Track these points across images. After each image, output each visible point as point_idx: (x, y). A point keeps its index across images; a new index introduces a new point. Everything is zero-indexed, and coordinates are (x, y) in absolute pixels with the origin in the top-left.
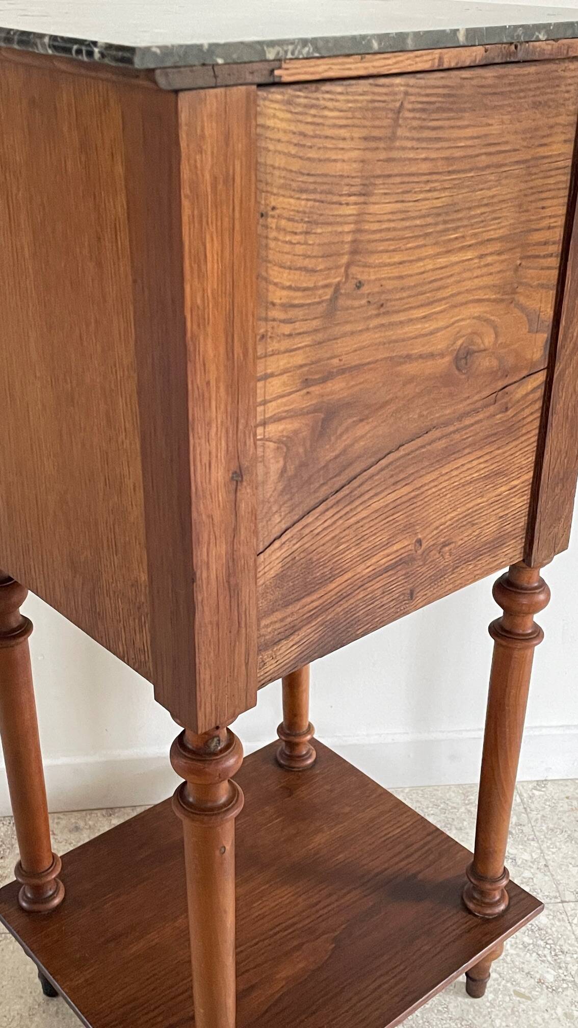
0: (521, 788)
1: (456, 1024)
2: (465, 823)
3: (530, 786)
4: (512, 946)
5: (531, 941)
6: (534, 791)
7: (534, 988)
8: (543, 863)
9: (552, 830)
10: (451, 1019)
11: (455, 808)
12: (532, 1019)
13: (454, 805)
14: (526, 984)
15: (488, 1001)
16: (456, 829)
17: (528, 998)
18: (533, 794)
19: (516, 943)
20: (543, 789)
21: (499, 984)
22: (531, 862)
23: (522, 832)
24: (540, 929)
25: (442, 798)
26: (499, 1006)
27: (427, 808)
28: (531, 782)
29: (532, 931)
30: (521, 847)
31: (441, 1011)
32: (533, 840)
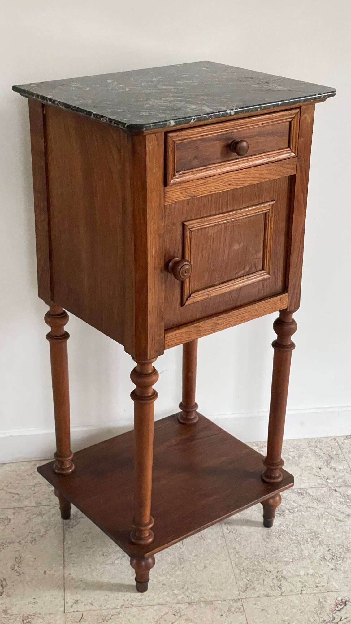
1: (308, 531)
2: (309, 455)
3: (343, 438)
4: (334, 502)
6: (345, 441)
7: (345, 518)
10: (306, 529)
11: (304, 448)
12: (344, 528)
13: (304, 447)
14: (341, 517)
15: (323, 523)
16: (305, 457)
17: (342, 521)
21: (328, 517)
23: (339, 457)
24: (348, 496)
26: (329, 525)
27: (290, 449)
28: (343, 437)
29: (344, 496)
30: (338, 464)
31: (301, 527)
32: (344, 461)
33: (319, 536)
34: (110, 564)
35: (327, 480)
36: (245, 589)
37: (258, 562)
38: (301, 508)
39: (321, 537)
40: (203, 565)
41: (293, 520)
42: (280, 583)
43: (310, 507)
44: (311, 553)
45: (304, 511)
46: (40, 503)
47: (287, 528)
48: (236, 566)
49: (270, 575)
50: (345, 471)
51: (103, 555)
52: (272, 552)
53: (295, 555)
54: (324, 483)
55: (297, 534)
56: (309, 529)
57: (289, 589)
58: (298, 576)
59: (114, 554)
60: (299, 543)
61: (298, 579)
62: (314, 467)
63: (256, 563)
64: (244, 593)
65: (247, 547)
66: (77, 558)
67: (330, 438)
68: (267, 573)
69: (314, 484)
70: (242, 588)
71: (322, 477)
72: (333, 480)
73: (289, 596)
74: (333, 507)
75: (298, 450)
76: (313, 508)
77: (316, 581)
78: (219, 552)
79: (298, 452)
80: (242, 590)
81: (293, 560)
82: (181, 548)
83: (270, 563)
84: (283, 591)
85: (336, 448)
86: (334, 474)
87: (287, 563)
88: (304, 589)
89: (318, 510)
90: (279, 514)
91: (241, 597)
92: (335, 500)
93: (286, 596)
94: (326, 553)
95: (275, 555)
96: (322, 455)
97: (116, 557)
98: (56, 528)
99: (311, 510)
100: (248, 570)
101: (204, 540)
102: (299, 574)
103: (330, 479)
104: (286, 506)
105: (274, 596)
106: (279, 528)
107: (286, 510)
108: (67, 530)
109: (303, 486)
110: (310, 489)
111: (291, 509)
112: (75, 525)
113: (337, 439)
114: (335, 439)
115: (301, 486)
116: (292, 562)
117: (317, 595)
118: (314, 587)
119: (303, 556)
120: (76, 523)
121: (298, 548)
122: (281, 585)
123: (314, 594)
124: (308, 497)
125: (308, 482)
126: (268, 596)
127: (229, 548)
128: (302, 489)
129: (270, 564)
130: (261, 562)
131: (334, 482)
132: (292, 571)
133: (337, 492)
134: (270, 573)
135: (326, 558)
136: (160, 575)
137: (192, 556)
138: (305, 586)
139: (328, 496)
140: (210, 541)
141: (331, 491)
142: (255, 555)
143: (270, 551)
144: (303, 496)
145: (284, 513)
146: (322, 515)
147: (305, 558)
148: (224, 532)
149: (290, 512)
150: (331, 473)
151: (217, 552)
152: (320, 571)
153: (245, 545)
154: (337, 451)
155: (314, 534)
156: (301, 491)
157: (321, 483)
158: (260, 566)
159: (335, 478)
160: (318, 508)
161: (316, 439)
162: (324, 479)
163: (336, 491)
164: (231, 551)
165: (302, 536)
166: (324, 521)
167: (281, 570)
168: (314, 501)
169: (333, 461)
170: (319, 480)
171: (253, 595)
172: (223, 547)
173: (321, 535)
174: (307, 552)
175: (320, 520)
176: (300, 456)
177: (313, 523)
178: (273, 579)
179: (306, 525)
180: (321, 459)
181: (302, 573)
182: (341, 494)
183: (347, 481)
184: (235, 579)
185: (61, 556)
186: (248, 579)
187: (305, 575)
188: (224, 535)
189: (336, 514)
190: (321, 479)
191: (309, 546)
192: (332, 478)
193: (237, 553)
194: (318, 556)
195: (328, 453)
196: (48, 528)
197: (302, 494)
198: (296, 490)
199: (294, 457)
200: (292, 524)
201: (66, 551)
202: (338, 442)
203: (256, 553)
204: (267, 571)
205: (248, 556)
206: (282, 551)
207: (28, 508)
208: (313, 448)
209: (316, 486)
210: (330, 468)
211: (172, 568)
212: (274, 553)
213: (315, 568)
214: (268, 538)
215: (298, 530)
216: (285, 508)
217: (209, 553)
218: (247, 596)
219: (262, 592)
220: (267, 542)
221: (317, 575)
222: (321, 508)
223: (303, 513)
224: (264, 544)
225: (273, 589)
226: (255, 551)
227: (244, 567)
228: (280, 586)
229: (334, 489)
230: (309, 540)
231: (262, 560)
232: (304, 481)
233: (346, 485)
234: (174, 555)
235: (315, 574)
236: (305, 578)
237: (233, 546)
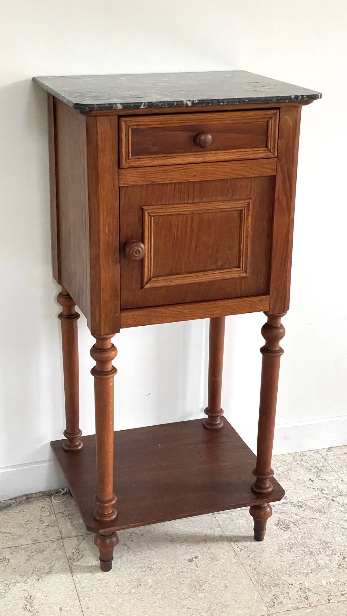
0: (321, 452)
1: (318, 542)
2: (297, 469)
3: (325, 450)
4: (335, 512)
5: (344, 509)
6: (327, 452)
8: (340, 480)
9: (341, 467)
10: (315, 540)
11: (290, 463)
13: (290, 462)
15: (330, 532)
16: (294, 471)
18: (327, 453)
19: (337, 511)
20: (331, 451)
21: (334, 526)
22: (335, 480)
23: (327, 469)
25: (282, 460)
26: (336, 533)
27: (277, 464)
29: (343, 505)
30: (328, 475)
31: (310, 538)
32: (333, 471)
33: (330, 545)
34: (128, 593)
35: (322, 491)
36: (272, 604)
37: (278, 576)
38: (305, 520)
39: (332, 546)
40: (224, 585)
41: (301, 532)
42: (305, 595)
43: (313, 519)
44: (327, 562)
45: (308, 523)
46: (37, 540)
47: (297, 540)
48: (257, 582)
49: (293, 588)
50: (337, 481)
51: (118, 585)
52: (289, 565)
53: (312, 566)
54: (320, 494)
55: (308, 546)
56: (319, 540)
57: (316, 600)
58: (321, 586)
59: (129, 584)
60: (312, 553)
61: (321, 589)
62: (305, 480)
63: (276, 578)
64: (273, 608)
65: (262, 562)
66: (91, 591)
67: (313, 451)
68: (290, 586)
69: (310, 496)
70: (269, 603)
71: (316, 489)
72: (328, 491)
73: (318, 607)
74: (335, 517)
75: (285, 465)
76: (317, 519)
77: (340, 589)
78: (236, 571)
79: (285, 467)
80: (270, 605)
81: (311, 571)
82: (196, 571)
83: (290, 576)
84: (310, 602)
85: (321, 460)
86: (327, 484)
87: (307, 575)
88: (331, 598)
89: (321, 520)
90: (284, 527)
91: (271, 613)
92: (335, 510)
93: (315, 606)
94: (342, 560)
95: (293, 568)
96: (310, 468)
97: (132, 587)
98: (61, 564)
99: (315, 521)
100: (270, 585)
101: (218, 560)
102: (322, 583)
103: (324, 490)
104: (289, 519)
105: (303, 608)
106: (289, 542)
107: (290, 523)
108: (73, 564)
109: (300, 499)
110: (308, 501)
111: (295, 522)
112: (80, 559)
113: (320, 451)
114: (318, 452)
115: (299, 499)
116: (311, 573)
117: (345, 602)
118: (340, 595)
119: (321, 566)
120: (80, 557)
121: (313, 559)
122: (307, 596)
123: (341, 602)
124: (308, 509)
125: (304, 495)
126: (298, 608)
127: (245, 566)
128: (301, 502)
129: (290, 578)
130: (280, 576)
131: (329, 492)
132: (314, 582)
133: (335, 502)
134: (292, 585)
135: (343, 565)
136: (182, 600)
137: (210, 577)
138: (331, 595)
139: (328, 507)
140: (223, 560)
141: (329, 501)
142: (273, 570)
143: (286, 564)
144: (302, 509)
145: (289, 527)
146: (327, 525)
147: (324, 568)
148: (235, 550)
149: (295, 525)
150: (323, 484)
151: (234, 571)
152: (341, 579)
153: (260, 561)
154: (323, 463)
155: (324, 544)
156: (300, 504)
157: (317, 494)
158: (281, 581)
159: (329, 489)
160: (321, 519)
161: (300, 453)
162: (318, 490)
163: (333, 500)
164: (248, 568)
165: (314, 547)
166: (331, 531)
167: (302, 582)
168: (315, 512)
169: (322, 473)
170: (315, 492)
171: (282, 609)
172: (238, 565)
173: (331, 544)
174: (323, 562)
175: (327, 530)
176: (289, 471)
177: (320, 533)
178: (298, 591)
179: (314, 536)
180: (310, 472)
181: (324, 582)
182: (339, 504)
183: (342, 490)
184: (259, 595)
185: (73, 591)
186: (273, 594)
187: (327, 584)
188: (236, 554)
189: (341, 522)
190: (315, 490)
191: (323, 556)
192: (326, 488)
193: (255, 570)
194: (335, 565)
195: (315, 466)
196: (52, 564)
197: (302, 507)
198: (294, 503)
199: (283, 472)
200: (300, 537)
201: (78, 585)
202: (321, 455)
203: (273, 568)
204: (289, 584)
205: (266, 571)
206: (298, 564)
207: (26, 547)
208: (299, 463)
209: (313, 497)
210: (322, 479)
211: (192, 591)
212: (291, 566)
213: (336, 576)
214: (280, 552)
215: (308, 542)
216: (289, 522)
217: (226, 572)
218: (277, 611)
219: (290, 606)
220: (281, 556)
221: (340, 583)
222: (324, 519)
223: (308, 524)
224: (278, 558)
225: (300, 601)
226: (271, 566)
227: (265, 583)
228: (307, 598)
229: (331, 499)
230: (321, 550)
231: (281, 575)
232: (300, 494)
233: (342, 494)
234: (192, 578)
235: (337, 582)
236: (328, 587)
237: (249, 563)
